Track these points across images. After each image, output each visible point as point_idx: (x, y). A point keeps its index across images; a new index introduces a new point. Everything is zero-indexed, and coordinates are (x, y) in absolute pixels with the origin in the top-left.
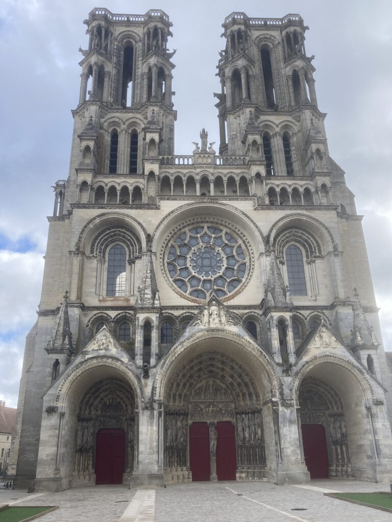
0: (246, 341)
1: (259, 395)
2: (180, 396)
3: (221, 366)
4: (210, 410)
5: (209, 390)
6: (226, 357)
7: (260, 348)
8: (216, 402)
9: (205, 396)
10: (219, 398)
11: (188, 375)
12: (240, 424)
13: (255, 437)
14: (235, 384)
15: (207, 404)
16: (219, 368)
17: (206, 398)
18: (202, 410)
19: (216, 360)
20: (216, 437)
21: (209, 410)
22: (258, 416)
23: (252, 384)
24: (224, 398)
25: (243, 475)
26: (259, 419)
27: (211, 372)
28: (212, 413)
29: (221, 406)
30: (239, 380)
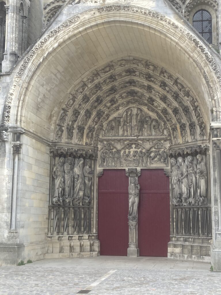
0: (169, 23)
1: (205, 126)
2: (81, 129)
3: (146, 83)
4: (132, 153)
5: (131, 122)
6: (151, 67)
7: (193, 35)
8: (140, 139)
9: (124, 130)
10: (146, 134)
11: (94, 98)
12: (175, 173)
13: (195, 192)
14: (170, 111)
15: (125, 143)
16: (144, 85)
17: (126, 134)
18: (118, 152)
19: (137, 73)
20: (137, 191)
21: (129, 152)
22: (202, 159)
23: (196, 108)
24: (154, 133)
25: (178, 250)
26: (203, 163)
27: (132, 93)
28: (135, 156)
29: (148, 146)
30: (175, 104)
